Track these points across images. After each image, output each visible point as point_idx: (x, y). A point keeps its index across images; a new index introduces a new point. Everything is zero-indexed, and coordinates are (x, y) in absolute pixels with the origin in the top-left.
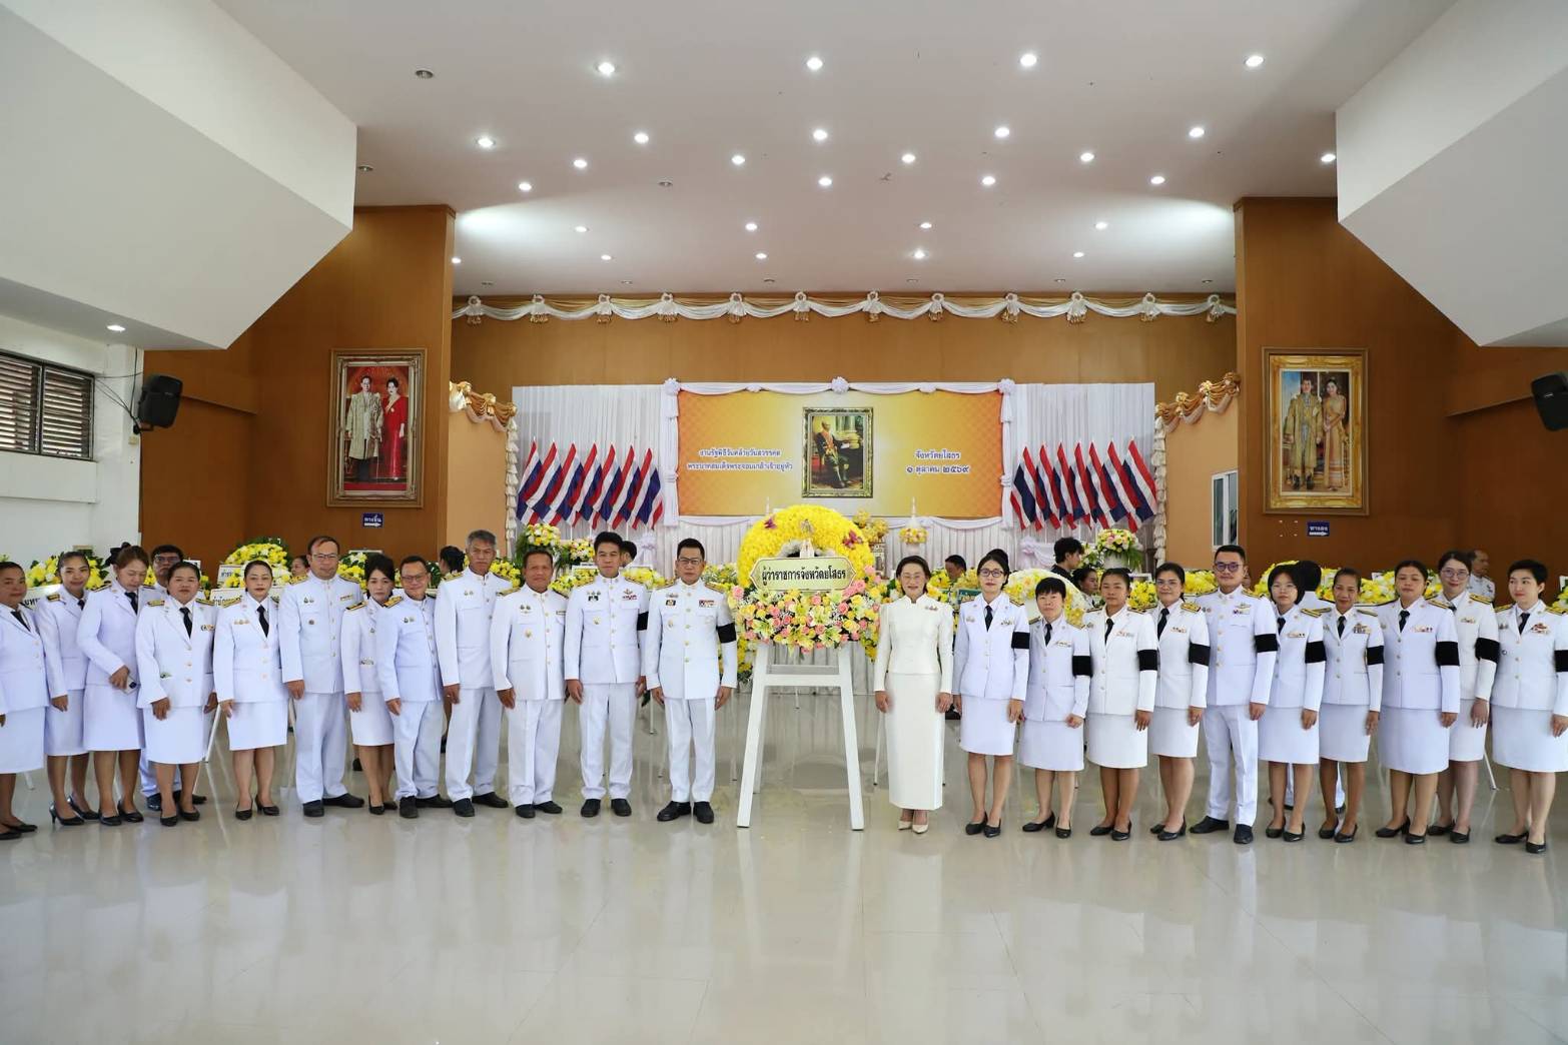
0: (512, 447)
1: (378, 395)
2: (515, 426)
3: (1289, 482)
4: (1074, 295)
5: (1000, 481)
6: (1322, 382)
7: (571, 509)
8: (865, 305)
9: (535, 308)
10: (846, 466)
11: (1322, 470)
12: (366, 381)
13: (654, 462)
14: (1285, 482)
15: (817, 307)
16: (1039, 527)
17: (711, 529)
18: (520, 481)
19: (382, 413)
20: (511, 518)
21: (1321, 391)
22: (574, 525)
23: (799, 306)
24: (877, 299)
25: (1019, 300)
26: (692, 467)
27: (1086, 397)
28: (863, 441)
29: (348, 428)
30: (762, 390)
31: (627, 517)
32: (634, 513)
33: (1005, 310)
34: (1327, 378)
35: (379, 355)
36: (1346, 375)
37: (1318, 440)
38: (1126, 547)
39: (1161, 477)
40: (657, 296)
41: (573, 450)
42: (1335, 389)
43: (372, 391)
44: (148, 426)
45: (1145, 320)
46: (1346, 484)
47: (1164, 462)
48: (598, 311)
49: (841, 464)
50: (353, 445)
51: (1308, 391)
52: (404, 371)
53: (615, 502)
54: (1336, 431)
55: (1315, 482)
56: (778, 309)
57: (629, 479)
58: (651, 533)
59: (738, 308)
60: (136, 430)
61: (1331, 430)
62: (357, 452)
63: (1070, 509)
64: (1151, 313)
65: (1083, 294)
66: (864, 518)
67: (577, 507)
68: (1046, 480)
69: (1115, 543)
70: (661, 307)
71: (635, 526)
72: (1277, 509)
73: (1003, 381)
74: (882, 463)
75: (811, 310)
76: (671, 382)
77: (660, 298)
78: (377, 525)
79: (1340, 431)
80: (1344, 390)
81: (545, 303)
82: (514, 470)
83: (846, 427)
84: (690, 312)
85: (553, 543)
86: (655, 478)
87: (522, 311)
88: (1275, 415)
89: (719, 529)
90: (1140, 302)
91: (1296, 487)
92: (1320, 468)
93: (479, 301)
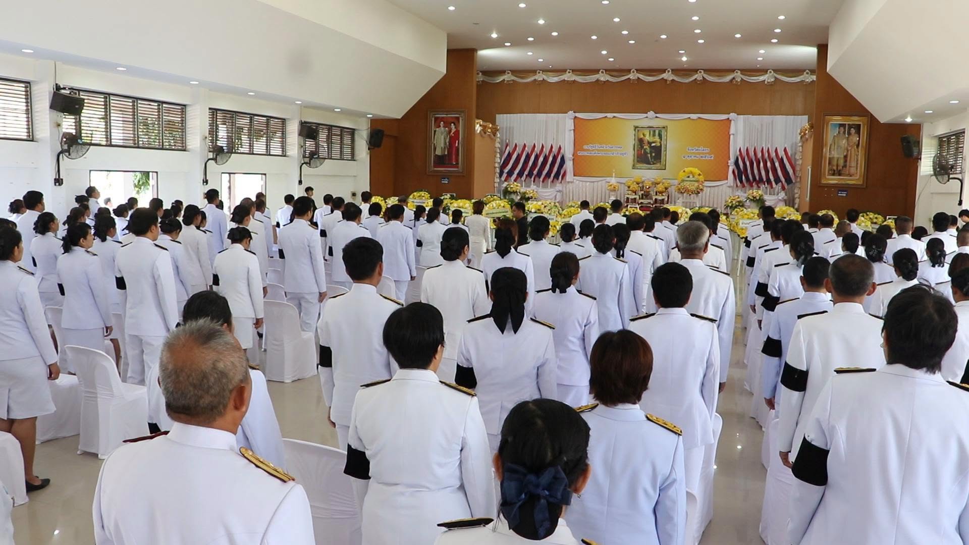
0: (498, 145)
1: (447, 129)
2: (499, 135)
3: (830, 172)
4: (769, 71)
5: (728, 163)
6: (848, 128)
7: (524, 174)
8: (665, 76)
9: (507, 77)
10: (653, 154)
11: (846, 167)
12: (442, 123)
13: (562, 151)
14: (829, 172)
15: (641, 76)
16: (744, 186)
17: (589, 183)
18: (501, 161)
19: (449, 136)
20: (497, 178)
21: (848, 132)
22: (525, 181)
23: (632, 76)
24: (670, 73)
25: (741, 74)
26: (580, 153)
27: (772, 122)
28: (662, 143)
29: (435, 142)
30: (614, 117)
31: (549, 177)
32: (552, 175)
33: (734, 78)
34: (850, 126)
35: (448, 112)
36: (860, 125)
37: (845, 154)
38: (758, 198)
39: (799, 164)
40: (564, 71)
41: (525, 146)
42: (854, 131)
43: (445, 127)
44: (372, 147)
45: (805, 83)
46: (856, 173)
47: (801, 157)
48: (537, 78)
49: (651, 153)
50: (437, 150)
51: (842, 132)
52: (458, 119)
53: (544, 170)
54: (853, 150)
55: (843, 172)
56: (623, 77)
57: (551, 159)
58: (560, 185)
59: (603, 77)
60: (369, 149)
61: (851, 150)
62: (439, 152)
63: (757, 178)
64: (808, 80)
65: (773, 70)
66: (659, 180)
67: (526, 173)
68: (748, 164)
69: (753, 197)
70: (568, 77)
71: (553, 181)
72: (825, 184)
73: (731, 114)
74: (671, 153)
75: (639, 78)
76: (571, 112)
77: (566, 72)
78: (447, 182)
79: (855, 150)
80: (858, 132)
81: (512, 74)
82: (498, 155)
83: (654, 135)
84: (579, 79)
85: (518, 191)
86: (563, 159)
87: (500, 79)
88: (826, 142)
89: (592, 183)
90: (803, 74)
91: (833, 174)
92: (845, 166)
93: (481, 74)
